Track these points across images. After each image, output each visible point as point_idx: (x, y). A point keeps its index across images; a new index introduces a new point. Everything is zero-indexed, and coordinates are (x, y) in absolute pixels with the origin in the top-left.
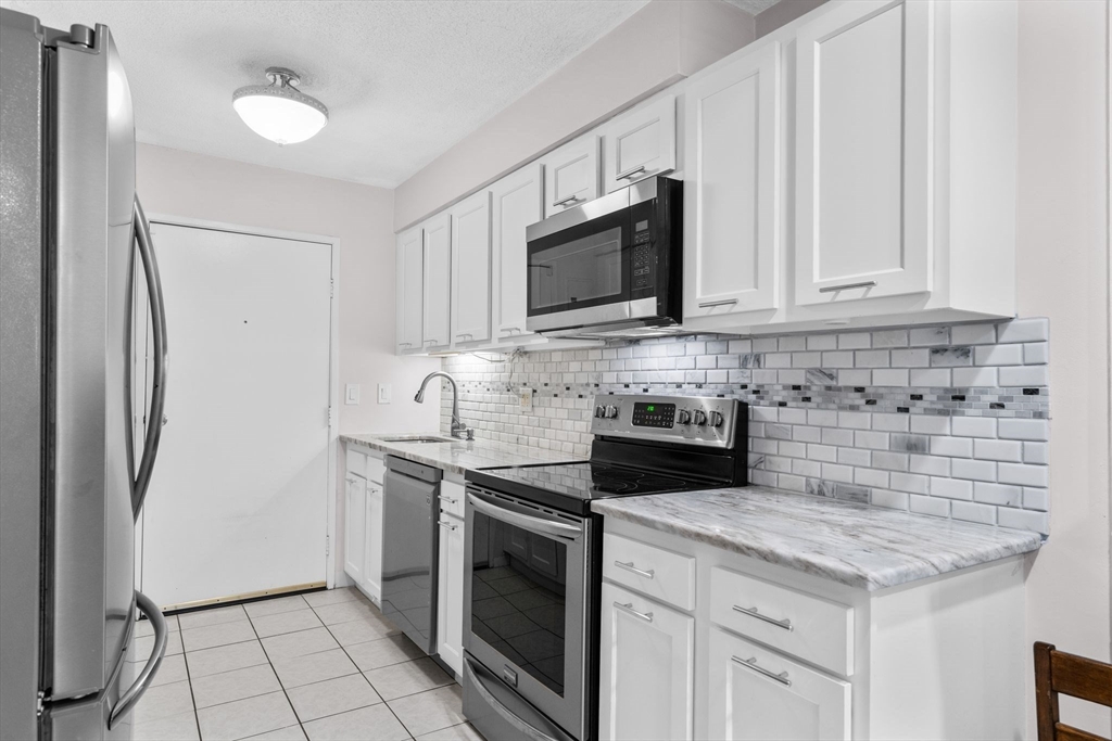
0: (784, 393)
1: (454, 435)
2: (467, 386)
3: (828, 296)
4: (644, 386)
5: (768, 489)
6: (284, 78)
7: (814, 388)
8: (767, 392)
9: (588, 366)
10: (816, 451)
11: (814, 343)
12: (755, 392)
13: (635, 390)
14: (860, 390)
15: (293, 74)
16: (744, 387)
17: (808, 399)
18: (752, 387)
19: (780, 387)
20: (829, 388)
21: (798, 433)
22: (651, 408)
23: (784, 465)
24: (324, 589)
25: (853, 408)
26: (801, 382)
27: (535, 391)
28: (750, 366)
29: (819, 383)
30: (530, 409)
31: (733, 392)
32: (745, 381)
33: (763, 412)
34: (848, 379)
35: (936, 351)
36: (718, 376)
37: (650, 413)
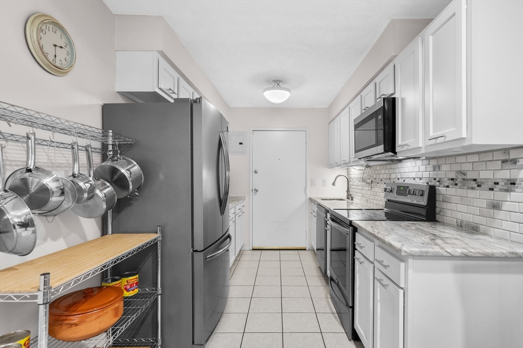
0: (448, 182)
1: (348, 198)
2: (355, 180)
3: (433, 142)
4: (403, 179)
5: (443, 224)
6: (277, 83)
7: (459, 180)
8: (442, 181)
9: (387, 171)
10: (460, 207)
11: (459, 159)
12: (439, 181)
13: (401, 181)
14: (475, 180)
15: (279, 81)
16: (435, 179)
17: (456, 184)
18: (437, 179)
19: (446, 179)
20: (464, 179)
21: (454, 199)
22: (402, 188)
23: (449, 213)
24: (305, 250)
25: (473, 188)
26: (454, 177)
27: (372, 181)
28: (437, 170)
29: (460, 177)
30: (370, 188)
31: (431, 182)
32: (435, 177)
33: (441, 190)
34: (470, 176)
35: (504, 162)
36: (426, 175)
37: (402, 190)
